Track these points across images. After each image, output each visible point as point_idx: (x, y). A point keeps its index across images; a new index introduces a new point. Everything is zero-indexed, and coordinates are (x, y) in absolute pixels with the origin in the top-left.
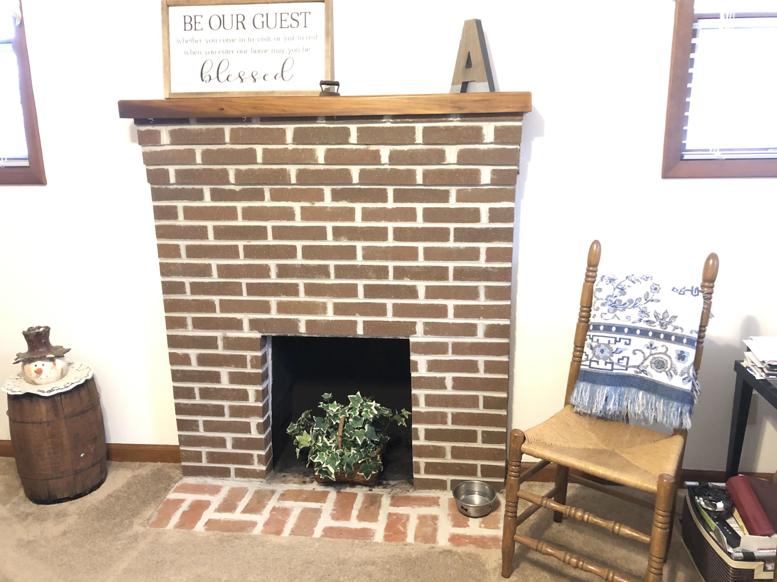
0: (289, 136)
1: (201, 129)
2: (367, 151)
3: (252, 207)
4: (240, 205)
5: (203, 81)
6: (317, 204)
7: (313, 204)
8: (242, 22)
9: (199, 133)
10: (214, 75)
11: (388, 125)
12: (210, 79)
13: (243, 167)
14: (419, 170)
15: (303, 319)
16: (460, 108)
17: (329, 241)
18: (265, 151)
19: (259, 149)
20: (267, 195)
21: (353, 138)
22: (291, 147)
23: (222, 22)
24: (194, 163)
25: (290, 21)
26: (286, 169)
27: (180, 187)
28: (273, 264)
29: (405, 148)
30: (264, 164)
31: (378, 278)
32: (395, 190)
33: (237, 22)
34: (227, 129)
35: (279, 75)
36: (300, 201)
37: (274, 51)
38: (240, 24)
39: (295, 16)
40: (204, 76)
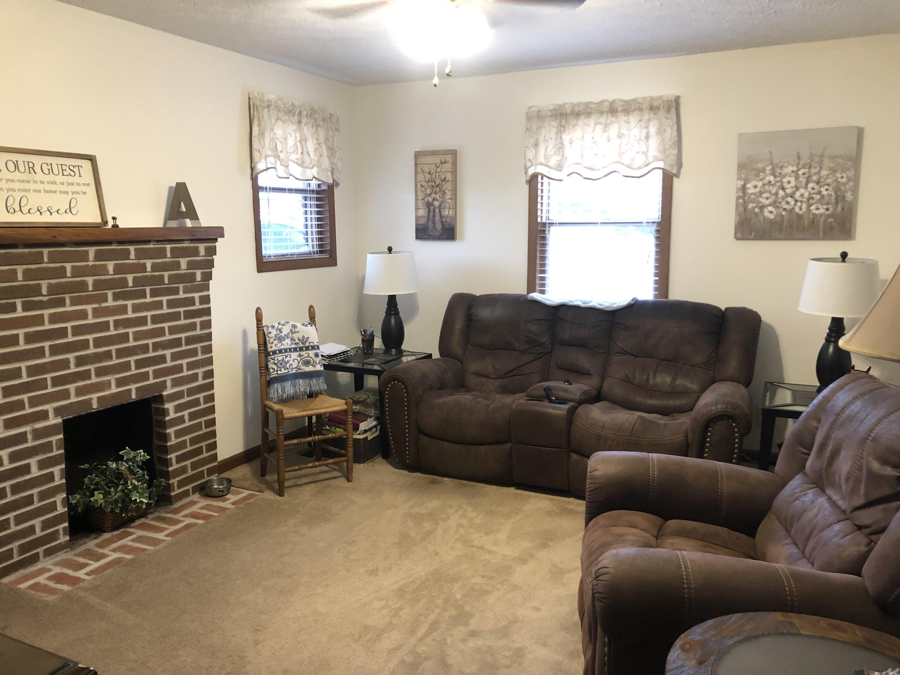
0: (91, 256)
1: (24, 252)
2: (139, 264)
3: (56, 313)
4: (46, 312)
5: (9, 212)
6: (104, 305)
7: (101, 305)
8: (32, 168)
9: (22, 255)
10: (17, 209)
11: (151, 246)
12: (15, 212)
13: (53, 281)
14: (166, 274)
15: (94, 396)
17: (112, 331)
18: (73, 267)
19: (68, 266)
20: (68, 302)
21: (132, 256)
22: (90, 264)
23: (16, 167)
24: (17, 280)
25: (69, 171)
26: (85, 280)
28: (71, 356)
29: (159, 261)
30: (72, 277)
32: (151, 289)
33: (29, 167)
34: (46, 251)
35: (68, 211)
36: (91, 304)
37: (61, 192)
38: (31, 169)
39: (71, 168)
40: (9, 208)
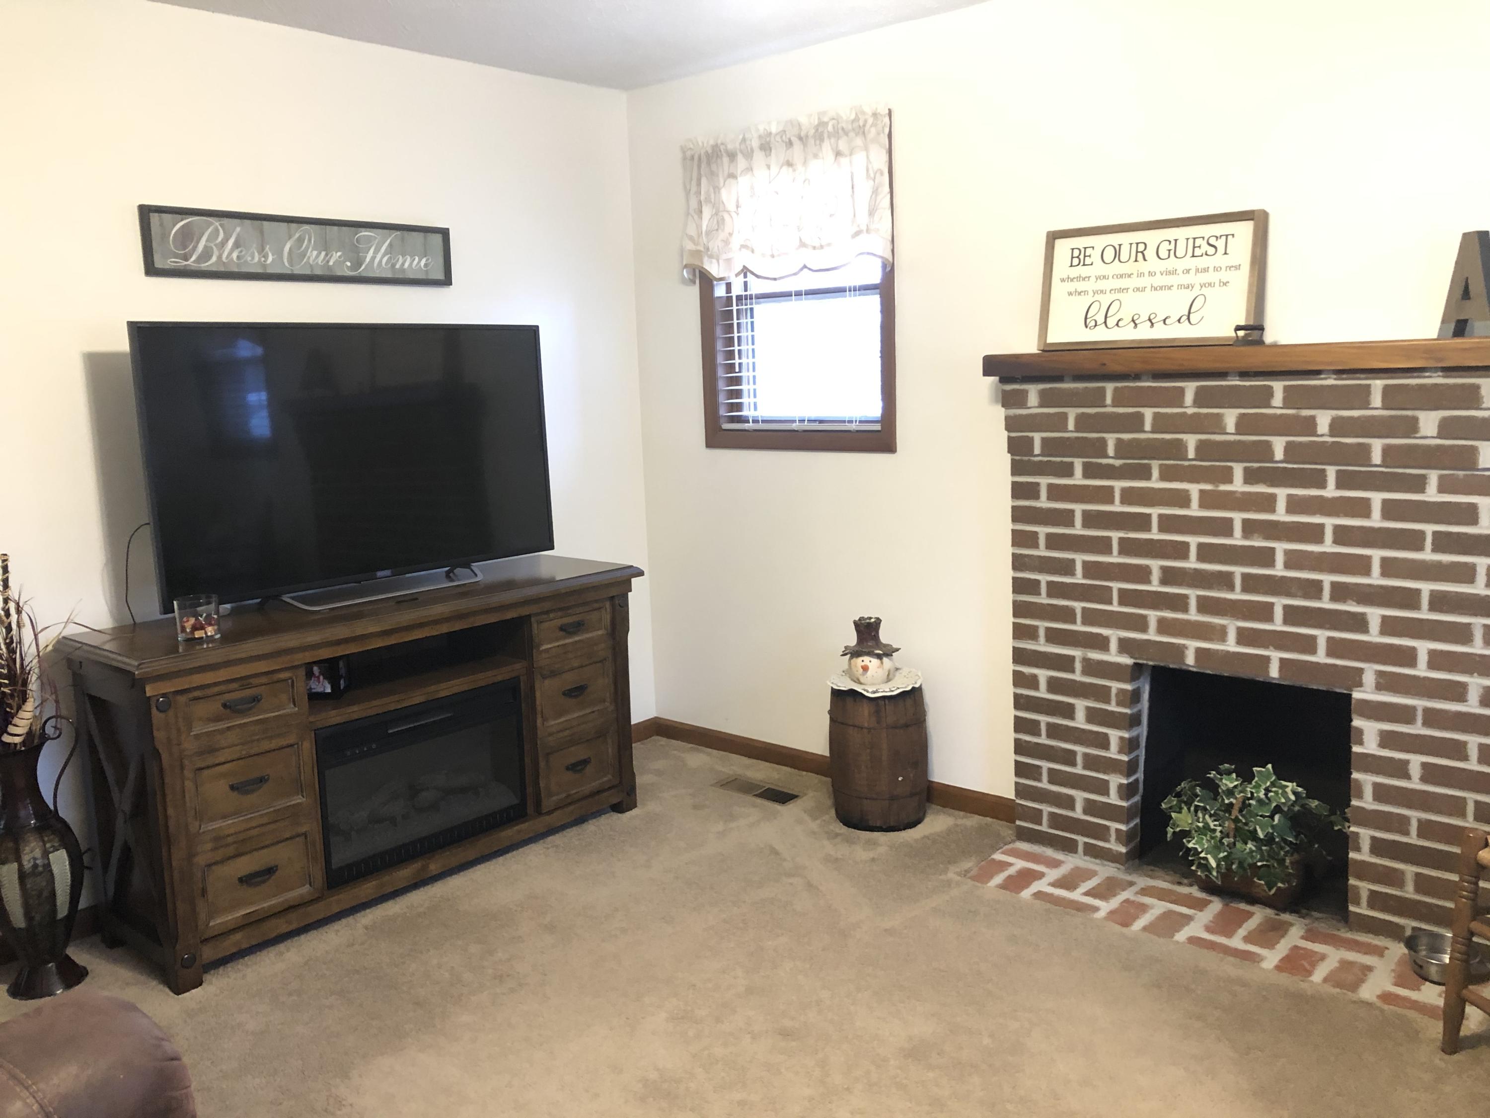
0: (1189, 398)
1: (1077, 388)
2: (1297, 417)
3: (1133, 488)
4: (1118, 485)
5: (1086, 327)
6: (1223, 487)
7: (1217, 486)
8: (1142, 252)
9: (1074, 393)
10: (1101, 320)
11: (1331, 382)
12: (1096, 325)
13: (1126, 436)
15: (1192, 645)
16: (1441, 360)
17: (1236, 539)
18: (1156, 416)
19: (1148, 414)
20: (1155, 473)
21: (1278, 399)
22: (1190, 411)
23: (1117, 254)
24: (1066, 430)
25: (1205, 247)
26: (1181, 440)
27: (1046, 459)
28: (1155, 565)
30: (1153, 432)
31: (1306, 596)
32: (1338, 472)
33: (1137, 252)
34: (1110, 388)
35: (1185, 318)
36: (1198, 482)
37: (1180, 286)
38: (1140, 255)
39: (1213, 241)
40: (1088, 321)
